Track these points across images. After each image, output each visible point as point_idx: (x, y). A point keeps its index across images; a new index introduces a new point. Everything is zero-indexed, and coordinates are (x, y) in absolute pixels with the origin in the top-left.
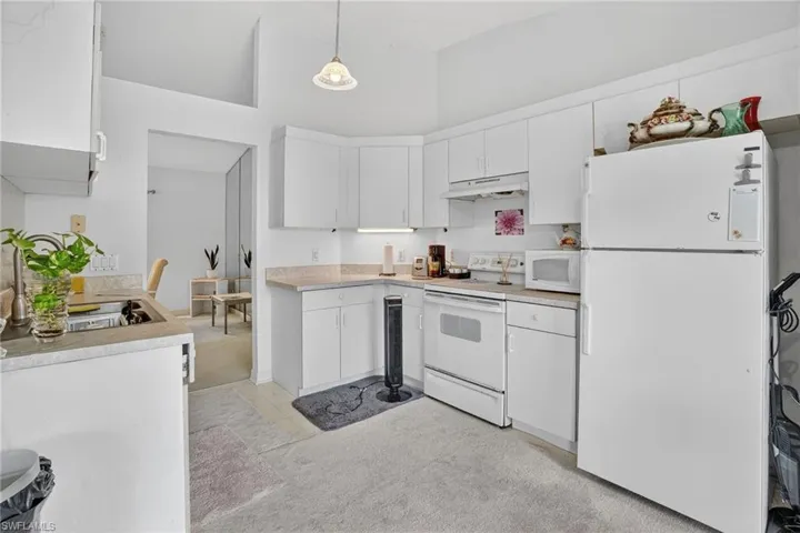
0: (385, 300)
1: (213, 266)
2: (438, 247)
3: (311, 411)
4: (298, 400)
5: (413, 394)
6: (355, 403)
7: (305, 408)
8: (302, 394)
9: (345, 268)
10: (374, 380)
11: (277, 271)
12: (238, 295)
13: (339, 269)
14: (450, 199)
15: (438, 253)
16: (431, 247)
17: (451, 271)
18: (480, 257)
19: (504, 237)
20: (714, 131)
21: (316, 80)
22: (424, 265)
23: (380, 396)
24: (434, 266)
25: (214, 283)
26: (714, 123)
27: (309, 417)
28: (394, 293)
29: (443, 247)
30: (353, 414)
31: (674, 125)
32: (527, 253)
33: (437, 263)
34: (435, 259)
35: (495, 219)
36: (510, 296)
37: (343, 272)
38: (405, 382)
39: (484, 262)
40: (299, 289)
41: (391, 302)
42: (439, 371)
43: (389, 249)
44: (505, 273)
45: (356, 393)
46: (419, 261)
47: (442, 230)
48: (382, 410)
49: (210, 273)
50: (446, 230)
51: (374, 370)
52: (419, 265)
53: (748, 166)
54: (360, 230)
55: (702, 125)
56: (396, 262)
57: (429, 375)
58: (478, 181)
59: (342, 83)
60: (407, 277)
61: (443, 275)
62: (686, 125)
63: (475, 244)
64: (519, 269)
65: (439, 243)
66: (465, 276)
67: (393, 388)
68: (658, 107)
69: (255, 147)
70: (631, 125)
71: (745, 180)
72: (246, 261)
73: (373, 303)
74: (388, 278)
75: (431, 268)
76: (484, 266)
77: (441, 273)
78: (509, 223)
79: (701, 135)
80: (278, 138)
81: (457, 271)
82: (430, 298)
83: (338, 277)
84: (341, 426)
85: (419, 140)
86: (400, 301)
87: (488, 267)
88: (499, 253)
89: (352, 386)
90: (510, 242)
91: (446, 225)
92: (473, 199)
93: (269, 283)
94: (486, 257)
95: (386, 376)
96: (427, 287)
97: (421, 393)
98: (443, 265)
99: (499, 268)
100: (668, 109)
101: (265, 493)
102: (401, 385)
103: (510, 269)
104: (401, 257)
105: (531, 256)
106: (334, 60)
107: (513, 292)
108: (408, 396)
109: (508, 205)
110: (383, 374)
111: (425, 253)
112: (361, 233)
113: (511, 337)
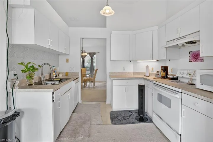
0: (139, 85)
2: (165, 67)
3: (113, 116)
4: (112, 112)
5: (149, 120)
6: (127, 118)
11: (112, 73)
13: (132, 73)
15: (165, 69)
16: (162, 67)
17: (169, 76)
18: (182, 71)
19: (193, 63)
21: (101, 12)
22: (159, 73)
23: (136, 118)
24: (163, 74)
27: (111, 118)
28: (142, 83)
29: (167, 67)
30: (124, 121)
33: (165, 73)
34: (164, 72)
35: (189, 55)
37: (134, 74)
39: (183, 73)
40: (112, 79)
41: (141, 86)
42: (157, 115)
43: (147, 67)
44: (191, 79)
45: (130, 114)
47: (168, 61)
48: (133, 123)
50: (170, 61)
52: (158, 73)
56: (150, 72)
57: (154, 115)
58: (178, 39)
59: (110, 13)
65: (166, 65)
66: (176, 79)
67: (141, 116)
74: (146, 77)
75: (162, 75)
76: (183, 75)
77: (166, 77)
78: (196, 56)
81: (172, 77)
84: (117, 124)
86: (144, 86)
87: (185, 76)
88: (190, 70)
89: (130, 112)
93: (110, 76)
94: (184, 72)
96: (154, 82)
97: (151, 121)
98: (167, 74)
99: (189, 77)
104: (152, 70)
105: (199, 73)
108: (147, 120)
111: (160, 69)
112: (138, 62)
113: (183, 110)
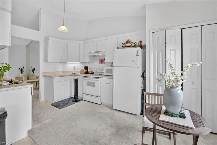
0: (74, 79)
1: (22, 73)
2: (87, 67)
3: (57, 105)
4: (52, 104)
5: (81, 100)
6: (67, 103)
7: (54, 105)
8: (53, 102)
9: (63, 72)
10: (71, 98)
11: (46, 73)
12: (31, 80)
13: (62, 72)
14: (89, 56)
15: (86, 68)
16: (85, 67)
17: (89, 72)
20: (135, 46)
21: (59, 29)
22: (83, 71)
23: (73, 101)
24: (85, 71)
25: (23, 78)
26: (135, 45)
27: (56, 107)
28: (76, 77)
29: (88, 67)
30: (67, 105)
31: (128, 45)
32: (105, 68)
34: (86, 69)
35: (99, 60)
36: (101, 77)
37: (63, 73)
38: (79, 98)
39: (97, 70)
40: (53, 77)
41: (75, 79)
42: (86, 94)
43: (75, 67)
44: (101, 72)
46: (82, 70)
48: (73, 104)
49: (21, 75)
51: (71, 96)
53: (137, 53)
54: (67, 63)
55: (133, 45)
56: (76, 70)
57: (84, 95)
58: (95, 52)
59: (65, 30)
60: (79, 74)
61: (88, 73)
62: (130, 45)
63: (94, 66)
64: (103, 71)
65: (87, 66)
66: (92, 73)
67: (76, 99)
68: (127, 41)
69: (40, 41)
70: (123, 43)
71: (137, 55)
72: (33, 71)
73: (71, 80)
74: (74, 74)
77: (87, 73)
78: (102, 61)
79: (133, 47)
80: (46, 40)
81: (91, 72)
82: (84, 78)
83: (62, 74)
84: (64, 107)
85: (82, 42)
86: (77, 79)
87: (97, 71)
88: (100, 68)
89: (66, 100)
90: (102, 65)
91: (88, 62)
92: (94, 56)
93: (44, 76)
95: (74, 97)
96: (84, 76)
98: (87, 71)
99: (99, 71)
100: (128, 41)
101: (48, 120)
102: (78, 98)
103: (102, 72)
105: (105, 69)
106: (63, 25)
107: (101, 76)
108: (79, 100)
109: (102, 58)
110: (73, 97)
111: (83, 68)
112: (68, 64)
113: (101, 85)
